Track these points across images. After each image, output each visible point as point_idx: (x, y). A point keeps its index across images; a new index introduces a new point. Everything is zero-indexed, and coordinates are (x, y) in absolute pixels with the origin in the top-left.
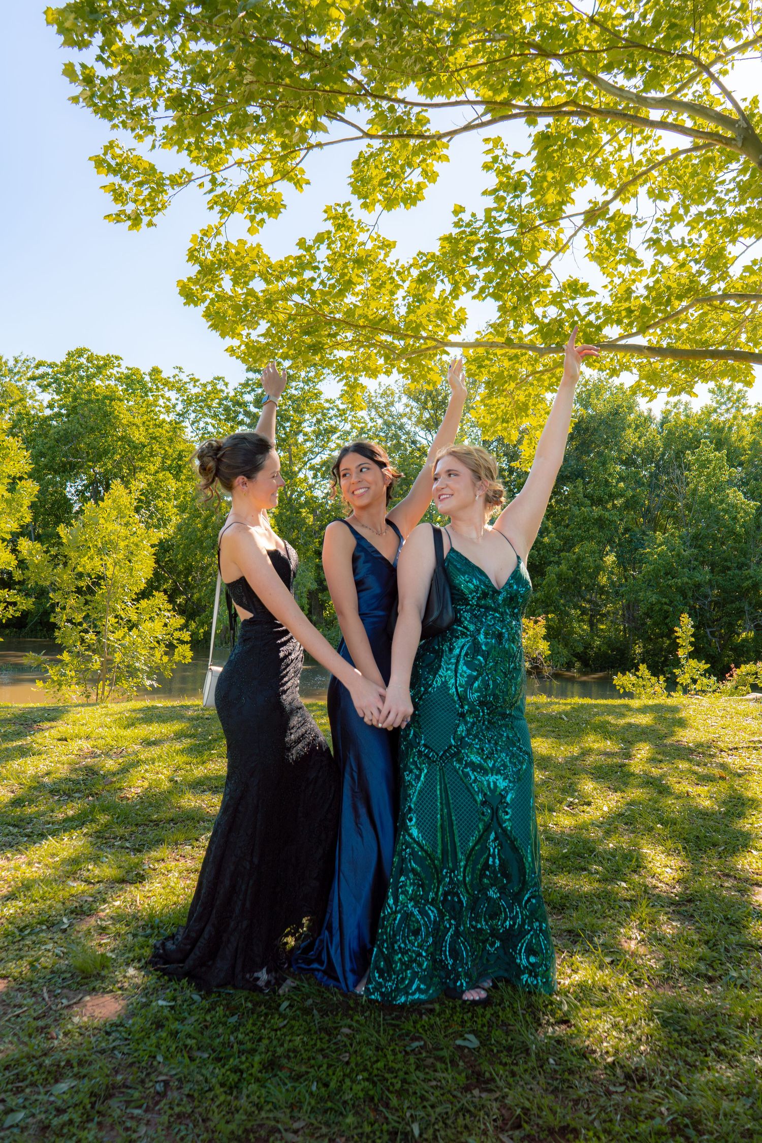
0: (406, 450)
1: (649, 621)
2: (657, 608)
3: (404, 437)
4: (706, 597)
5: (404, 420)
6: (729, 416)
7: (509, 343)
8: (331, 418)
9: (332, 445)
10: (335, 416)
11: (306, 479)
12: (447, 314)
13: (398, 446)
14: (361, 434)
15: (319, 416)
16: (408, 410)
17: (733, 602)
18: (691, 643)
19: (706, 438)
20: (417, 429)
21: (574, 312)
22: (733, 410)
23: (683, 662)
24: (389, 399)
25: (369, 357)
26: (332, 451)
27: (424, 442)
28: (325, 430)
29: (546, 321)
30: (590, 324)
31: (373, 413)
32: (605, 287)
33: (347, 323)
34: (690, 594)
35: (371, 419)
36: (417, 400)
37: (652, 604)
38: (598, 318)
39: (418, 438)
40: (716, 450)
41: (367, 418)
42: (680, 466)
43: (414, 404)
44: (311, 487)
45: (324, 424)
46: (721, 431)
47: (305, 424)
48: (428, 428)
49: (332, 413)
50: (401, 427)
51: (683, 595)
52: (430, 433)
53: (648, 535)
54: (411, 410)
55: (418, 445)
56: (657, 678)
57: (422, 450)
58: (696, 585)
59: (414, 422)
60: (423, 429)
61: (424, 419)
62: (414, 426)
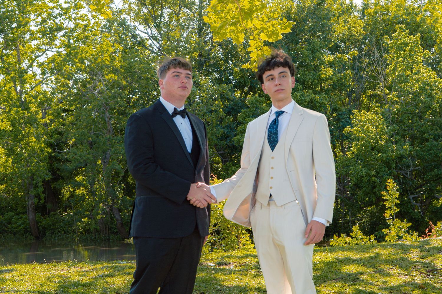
0: (127, 44)
2: (365, 180)
4: (408, 167)
5: (124, 16)
8: (55, 17)
9: (58, 42)
10: (61, 15)
11: (35, 75)
14: (85, 30)
15: (44, 16)
17: (431, 170)
18: (397, 205)
20: (136, 24)
23: (390, 222)
26: (58, 48)
28: (51, 28)
34: (394, 165)
35: (93, 17)
37: (362, 177)
39: (138, 32)
41: (90, 15)
42: (379, 49)
44: (40, 83)
45: (50, 23)
47: (32, 24)
48: (146, 22)
49: (56, 11)
50: (123, 23)
51: (387, 166)
52: (149, 27)
53: (353, 114)
54: (129, 6)
55: (138, 39)
56: (368, 237)
57: (142, 43)
58: (398, 158)
59: (133, 18)
60: (141, 24)
61: (143, 14)
62: (133, 21)
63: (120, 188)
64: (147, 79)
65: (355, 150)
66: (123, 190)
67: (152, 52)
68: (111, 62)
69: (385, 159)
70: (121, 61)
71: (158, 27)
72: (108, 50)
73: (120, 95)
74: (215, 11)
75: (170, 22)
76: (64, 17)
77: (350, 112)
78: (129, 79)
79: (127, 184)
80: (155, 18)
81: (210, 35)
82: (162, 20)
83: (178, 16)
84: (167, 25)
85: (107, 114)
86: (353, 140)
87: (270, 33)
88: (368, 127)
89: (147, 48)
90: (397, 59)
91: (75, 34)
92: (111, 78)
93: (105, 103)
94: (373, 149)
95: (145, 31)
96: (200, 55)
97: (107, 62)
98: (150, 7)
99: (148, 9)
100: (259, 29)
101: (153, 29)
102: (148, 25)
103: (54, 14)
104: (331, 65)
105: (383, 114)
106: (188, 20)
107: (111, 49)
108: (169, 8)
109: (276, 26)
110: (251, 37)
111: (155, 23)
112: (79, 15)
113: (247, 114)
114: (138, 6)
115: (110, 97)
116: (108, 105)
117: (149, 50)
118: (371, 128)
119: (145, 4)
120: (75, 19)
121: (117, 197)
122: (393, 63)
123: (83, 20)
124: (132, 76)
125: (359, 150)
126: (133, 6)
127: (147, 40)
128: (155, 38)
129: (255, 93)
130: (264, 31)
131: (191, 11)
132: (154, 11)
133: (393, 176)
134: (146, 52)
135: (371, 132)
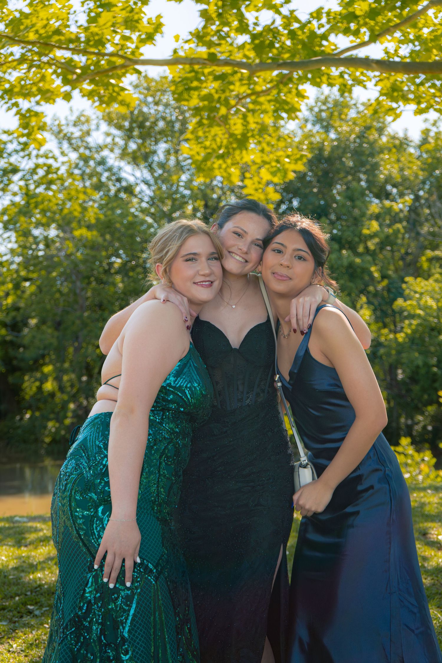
0: (109, 190)
1: (416, 388)
3: (106, 174)
5: (105, 153)
9: (14, 187)
10: (16, 151)
12: (137, 21)
13: (99, 186)
14: (48, 172)
16: (109, 140)
20: (122, 164)
24: (85, 128)
25: (43, 78)
26: (15, 194)
27: (132, 179)
29: (259, 29)
31: (65, 145)
33: (10, 38)
35: (63, 154)
36: (119, 127)
39: (123, 175)
43: (114, 131)
48: (135, 162)
50: (102, 162)
52: (139, 169)
53: (406, 283)
54: (113, 140)
55: (124, 184)
57: (129, 190)
59: (118, 155)
60: (129, 163)
61: (130, 150)
62: (118, 159)
65: (409, 331)
67: (142, 200)
68: (82, 213)
70: (96, 212)
71: (150, 166)
74: (197, 138)
75: (166, 162)
76: (22, 154)
77: (402, 281)
78: (108, 236)
80: (146, 157)
82: (156, 159)
83: (177, 152)
84: (162, 165)
86: (406, 318)
87: (275, 169)
89: (136, 196)
91: (36, 177)
92: (82, 234)
94: (433, 329)
95: (133, 173)
96: (206, 206)
97: (76, 214)
98: (140, 141)
99: (137, 144)
100: (257, 164)
101: (144, 170)
102: (137, 165)
103: (9, 151)
104: (377, 217)
108: (166, 142)
109: (282, 159)
110: (248, 175)
111: (146, 162)
112: (42, 152)
114: (124, 139)
116: (80, 271)
117: (139, 198)
118: (430, 302)
119: (132, 138)
120: (37, 156)
123: (47, 157)
124: (112, 233)
125: (414, 332)
126: (118, 139)
127: (136, 185)
128: (146, 183)
130: (267, 166)
132: (145, 147)
134: (135, 200)
135: (431, 308)
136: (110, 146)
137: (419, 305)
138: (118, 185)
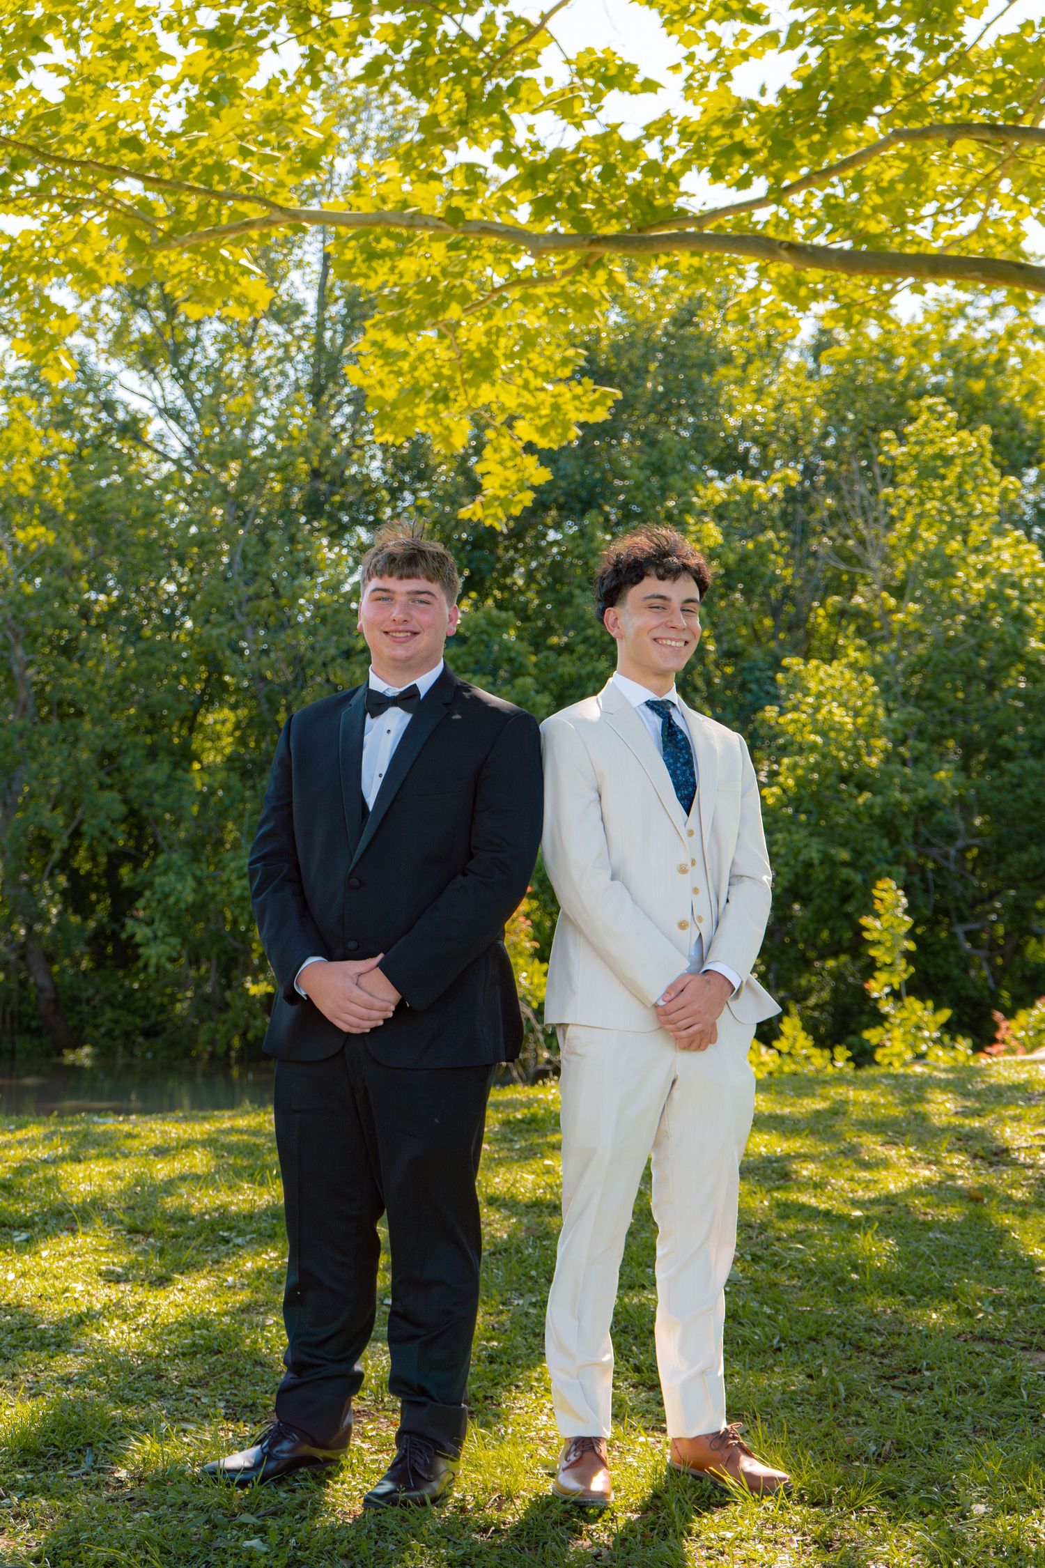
0: (84, 429)
2: (819, 874)
4: (951, 836)
6: (999, 325)
7: (454, 216)
17: (1022, 848)
19: (937, 390)
20: (115, 366)
21: (608, 136)
22: (1010, 313)
23: (887, 1008)
30: (652, 168)
32: (676, 68)
34: (908, 832)
37: (809, 865)
38: (667, 150)
39: (120, 394)
40: (960, 427)
42: (868, 472)
46: (975, 371)
48: (146, 362)
51: (888, 835)
52: (156, 378)
53: (786, 670)
54: (95, 309)
55: (121, 415)
56: (827, 1053)
57: (131, 429)
58: (922, 808)
59: (104, 346)
60: (130, 366)
61: (135, 336)
62: (104, 356)
63: (52, 886)
64: (149, 545)
65: (791, 782)
66: (63, 893)
67: (165, 458)
68: (37, 488)
69: (877, 811)
70: (66, 486)
71: (182, 376)
72: (27, 452)
73: (62, 594)
75: (223, 365)
77: (777, 665)
78: (91, 542)
79: (73, 875)
80: (175, 353)
81: (348, 409)
82: (198, 358)
83: (247, 344)
84: (214, 374)
85: (19, 652)
86: (783, 750)
88: (830, 712)
89: (147, 446)
90: (922, 503)
92: (35, 538)
93: (14, 617)
94: (844, 779)
95: (144, 390)
96: (316, 474)
97: (23, 489)
98: (160, 315)
99: (153, 320)
101: (168, 384)
102: (152, 371)
104: (720, 514)
105: (876, 673)
106: (280, 361)
107: (37, 449)
111: (176, 364)
113: (460, 663)
114: (121, 309)
115: (28, 598)
116: (23, 623)
117: (156, 451)
118: (840, 715)
119: (144, 307)
121: (43, 917)
122: (909, 518)
124: (102, 534)
125: (801, 784)
126: (105, 308)
127: (148, 420)
128: (172, 414)
129: (483, 596)
131: (290, 331)
132: (173, 329)
133: (907, 865)
134: (146, 455)
135: (840, 729)
136: (86, 324)
137: (815, 721)
138: (103, 415)
